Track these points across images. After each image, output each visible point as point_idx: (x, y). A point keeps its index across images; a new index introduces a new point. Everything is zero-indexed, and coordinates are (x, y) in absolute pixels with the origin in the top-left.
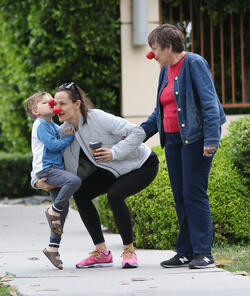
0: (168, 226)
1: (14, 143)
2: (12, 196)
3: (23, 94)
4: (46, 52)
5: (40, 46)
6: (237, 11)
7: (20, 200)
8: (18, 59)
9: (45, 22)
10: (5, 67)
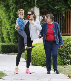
0: (40, 61)
1: (7, 41)
2: (6, 53)
3: (9, 30)
4: (14, 21)
5: (13, 20)
6: (56, 13)
7: (8, 54)
8: (8, 23)
9: (14, 15)
10: (5, 24)
